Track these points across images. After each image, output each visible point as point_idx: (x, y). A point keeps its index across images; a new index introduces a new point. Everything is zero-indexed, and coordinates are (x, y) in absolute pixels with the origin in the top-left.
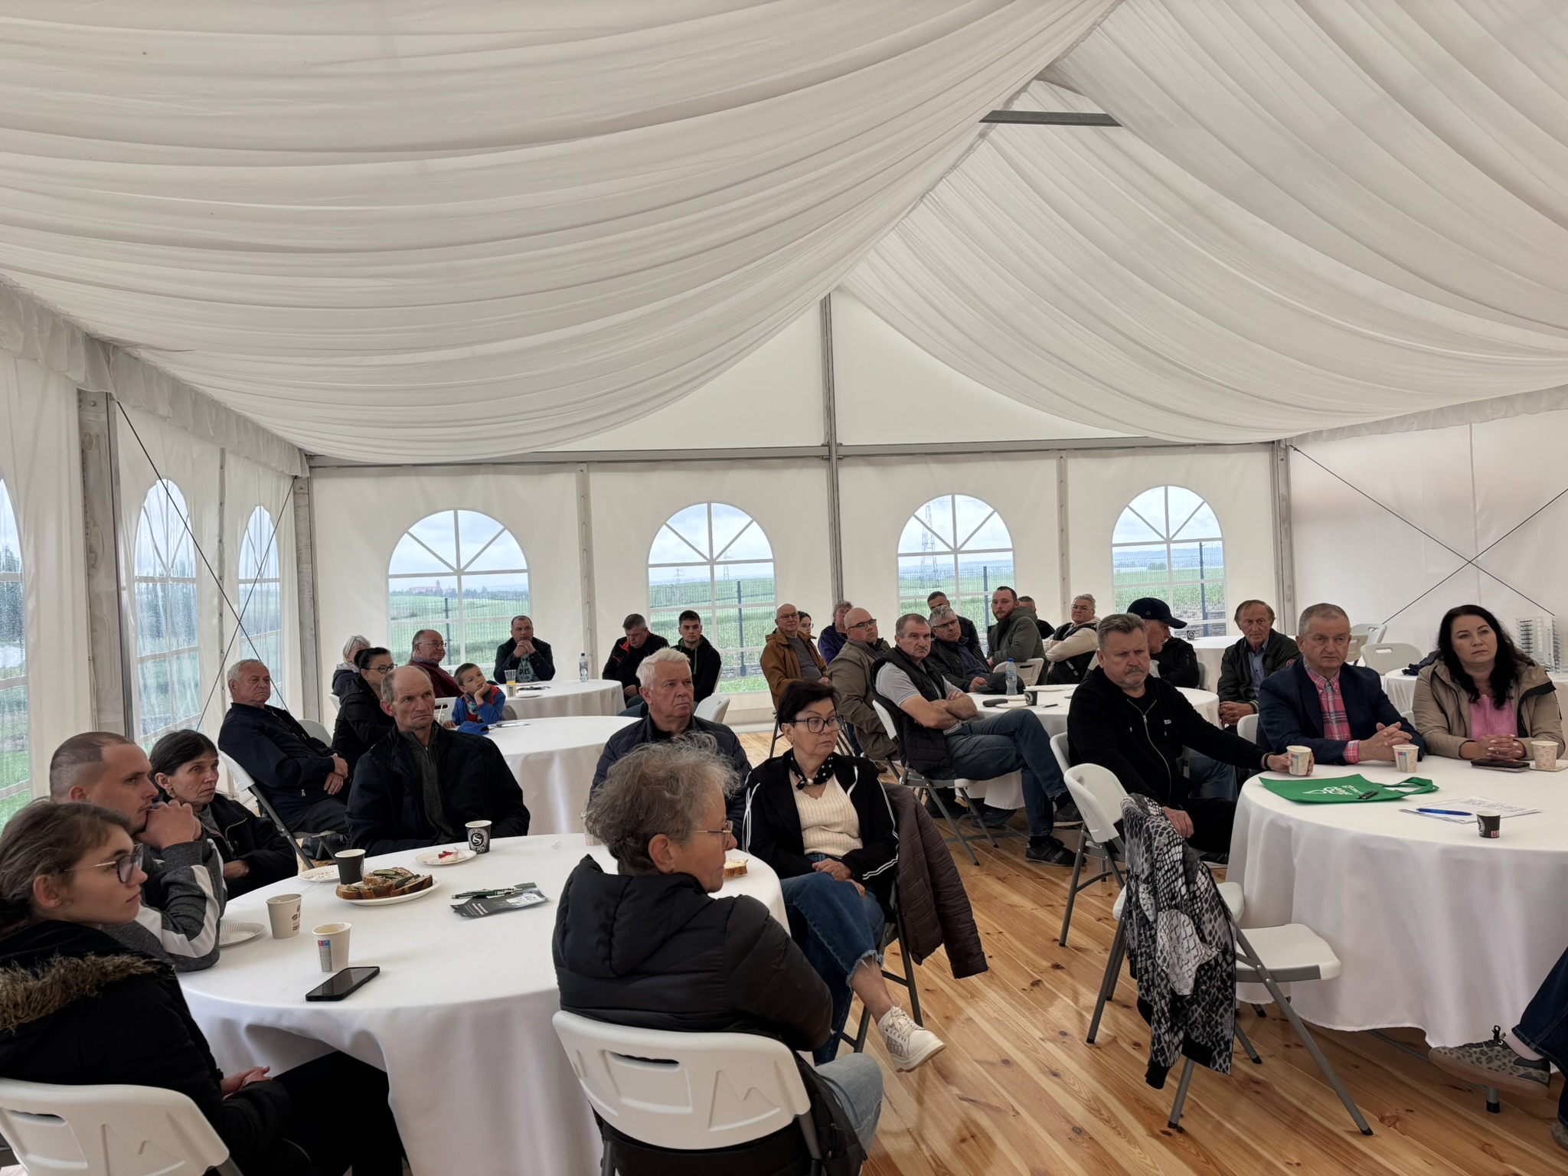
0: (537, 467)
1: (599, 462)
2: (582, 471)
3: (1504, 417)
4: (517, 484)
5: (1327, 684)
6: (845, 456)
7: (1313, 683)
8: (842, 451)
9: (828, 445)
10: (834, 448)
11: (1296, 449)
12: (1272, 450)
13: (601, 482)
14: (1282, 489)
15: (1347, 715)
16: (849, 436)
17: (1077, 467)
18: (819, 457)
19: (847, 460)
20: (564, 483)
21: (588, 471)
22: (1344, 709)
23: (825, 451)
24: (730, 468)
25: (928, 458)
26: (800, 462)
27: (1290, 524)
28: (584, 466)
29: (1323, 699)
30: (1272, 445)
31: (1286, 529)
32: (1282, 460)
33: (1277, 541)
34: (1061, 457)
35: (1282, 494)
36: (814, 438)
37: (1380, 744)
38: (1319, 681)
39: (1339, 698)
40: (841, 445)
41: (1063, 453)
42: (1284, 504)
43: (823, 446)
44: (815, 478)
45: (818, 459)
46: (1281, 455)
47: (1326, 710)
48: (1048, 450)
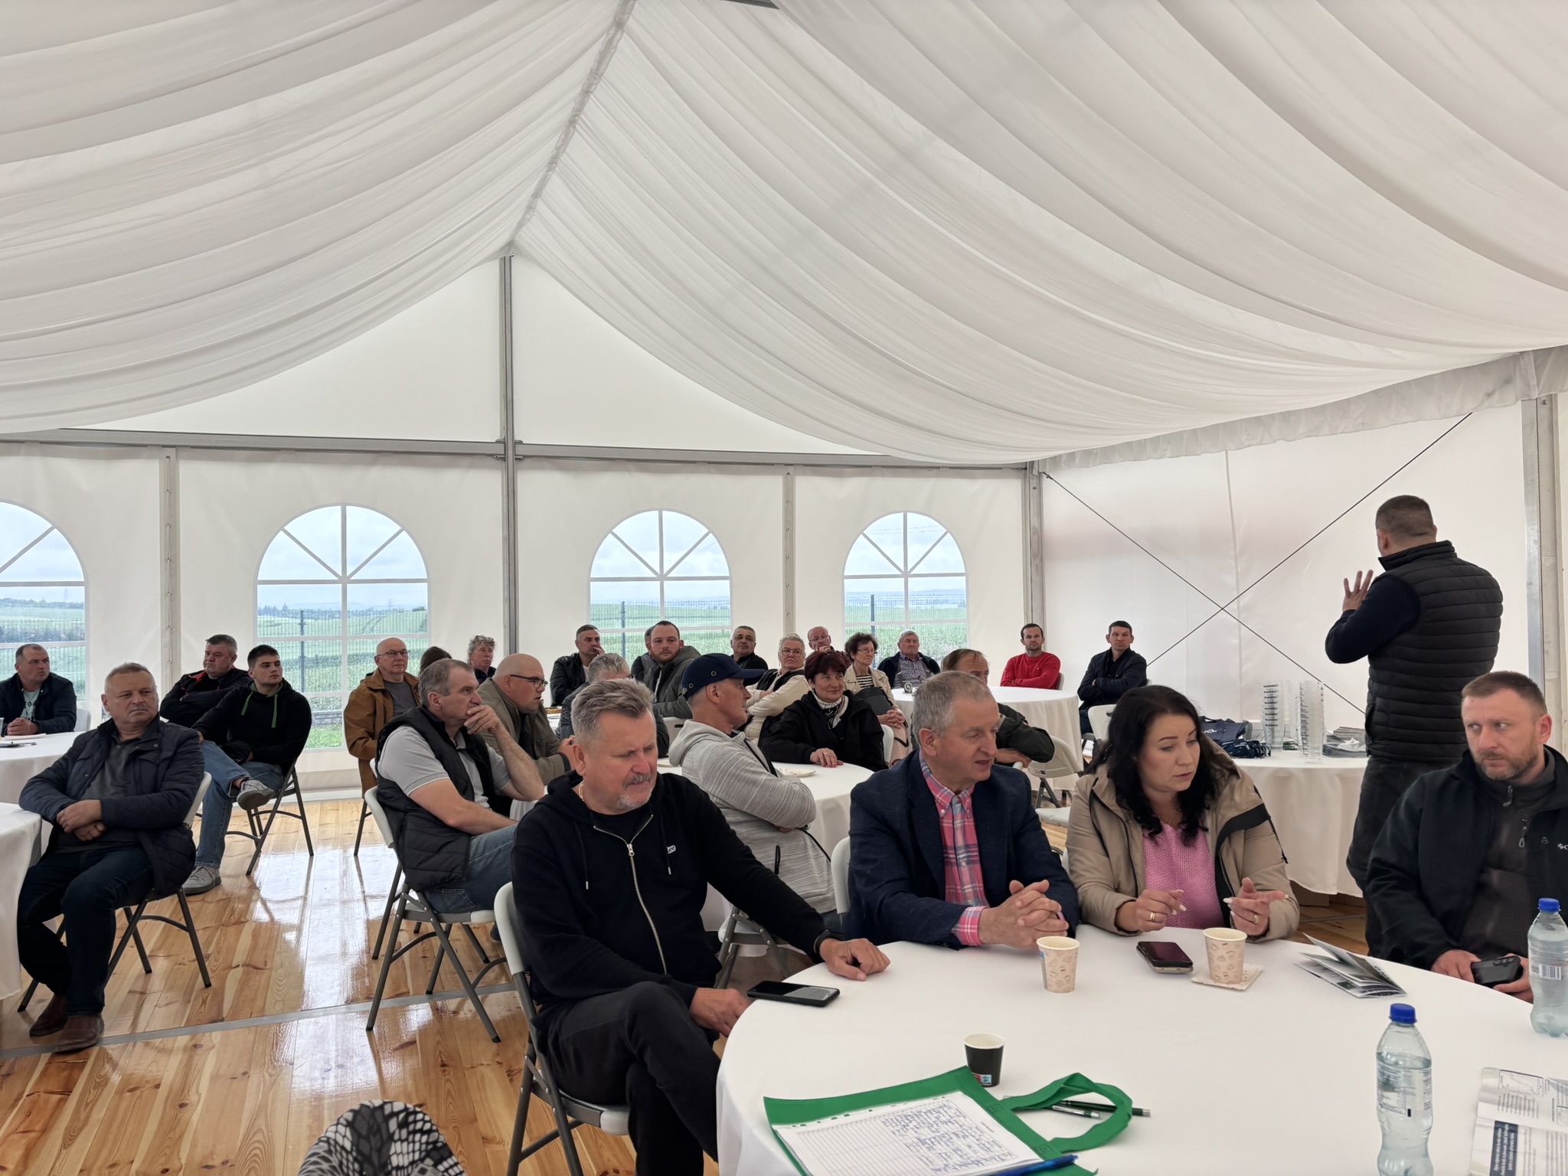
0: (102, 449)
1: (192, 447)
2: (168, 457)
3: (1260, 444)
4: (74, 470)
5: (956, 799)
6: (525, 457)
7: (933, 797)
8: (521, 451)
9: (503, 442)
10: (510, 445)
11: (1048, 477)
12: (1025, 476)
13: (192, 473)
14: (1035, 522)
15: (980, 852)
16: (530, 432)
17: (807, 485)
18: (492, 455)
19: (527, 461)
20: (145, 472)
21: (177, 458)
22: (976, 842)
23: (500, 449)
24: (373, 463)
25: (630, 465)
26: (467, 460)
27: (1042, 560)
28: (171, 452)
29: (946, 824)
30: (1024, 469)
31: (1037, 565)
32: (1035, 488)
33: (1027, 579)
34: (788, 474)
35: (1034, 526)
36: (489, 432)
37: (1011, 919)
38: (942, 795)
39: (970, 823)
40: (521, 442)
41: (791, 469)
42: (1035, 537)
43: (498, 442)
44: (488, 482)
45: (491, 458)
46: (1034, 483)
47: (949, 842)
48: (773, 464)
